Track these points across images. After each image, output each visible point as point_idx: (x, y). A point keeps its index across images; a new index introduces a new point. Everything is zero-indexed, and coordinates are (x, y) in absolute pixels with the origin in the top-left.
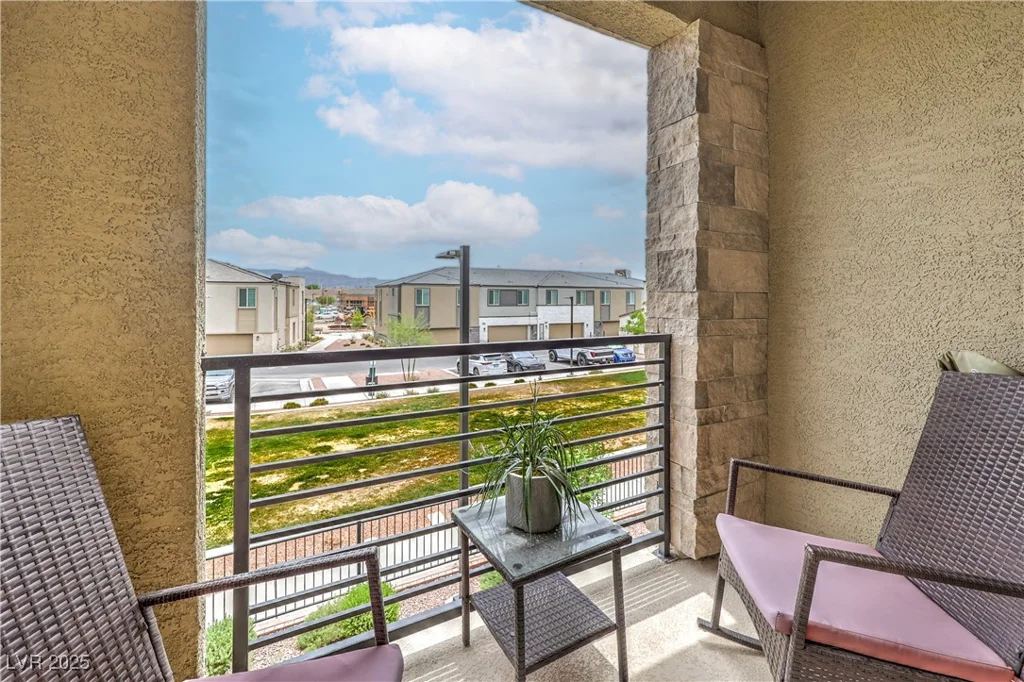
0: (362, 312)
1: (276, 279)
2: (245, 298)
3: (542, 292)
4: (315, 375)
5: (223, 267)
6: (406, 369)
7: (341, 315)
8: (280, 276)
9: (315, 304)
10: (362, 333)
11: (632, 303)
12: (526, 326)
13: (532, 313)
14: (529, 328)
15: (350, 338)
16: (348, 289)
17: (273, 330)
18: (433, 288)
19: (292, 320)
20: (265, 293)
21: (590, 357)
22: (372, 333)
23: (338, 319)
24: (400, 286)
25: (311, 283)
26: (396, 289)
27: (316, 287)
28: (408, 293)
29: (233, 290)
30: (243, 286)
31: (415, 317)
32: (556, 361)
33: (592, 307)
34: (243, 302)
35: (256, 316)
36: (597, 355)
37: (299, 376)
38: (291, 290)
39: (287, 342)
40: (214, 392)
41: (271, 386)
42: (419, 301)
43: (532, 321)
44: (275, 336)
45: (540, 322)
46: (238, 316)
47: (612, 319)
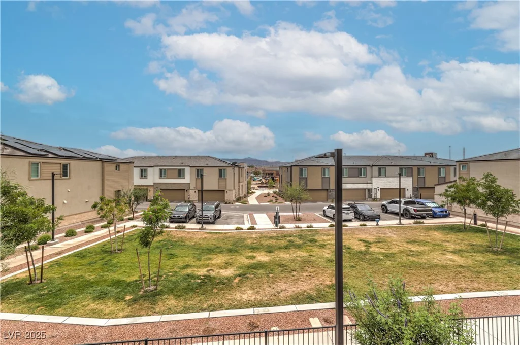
0: (273, 179)
1: (234, 164)
2: (221, 173)
3: (375, 169)
4: (251, 212)
5: (213, 160)
6: (295, 211)
7: (263, 180)
8: (236, 163)
9: (252, 175)
10: (273, 190)
11: (442, 175)
12: (365, 189)
13: (369, 181)
14: (367, 191)
15: (267, 192)
16: (267, 168)
17: (233, 189)
18: (308, 167)
19: (241, 184)
20: (229, 171)
21: (412, 211)
22: (277, 190)
23: (262, 183)
24: (291, 167)
25: (250, 165)
26: (289, 169)
27: (252, 167)
28: (296, 171)
29: (217, 170)
30: (221, 168)
31: (300, 184)
32: (387, 212)
33: (411, 178)
34: (221, 176)
35: (226, 181)
36: (418, 211)
37: (243, 212)
38: (241, 169)
39: (239, 194)
40: (207, 218)
41: (232, 216)
42: (301, 175)
43: (369, 186)
44: (234, 191)
45: (374, 187)
46: (219, 181)
47: (426, 186)
